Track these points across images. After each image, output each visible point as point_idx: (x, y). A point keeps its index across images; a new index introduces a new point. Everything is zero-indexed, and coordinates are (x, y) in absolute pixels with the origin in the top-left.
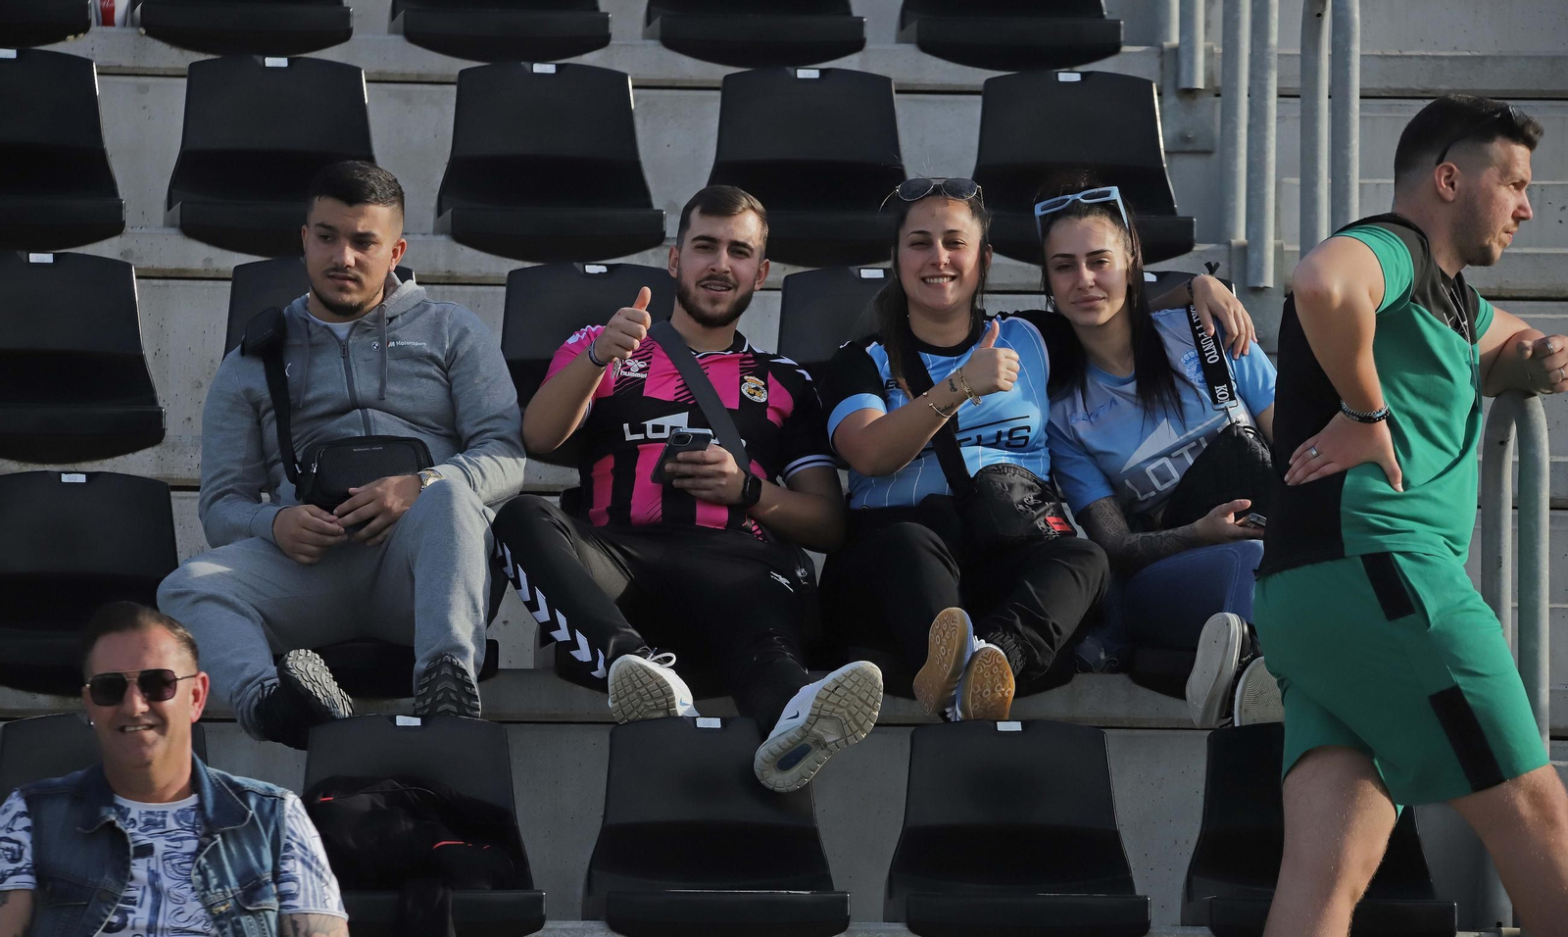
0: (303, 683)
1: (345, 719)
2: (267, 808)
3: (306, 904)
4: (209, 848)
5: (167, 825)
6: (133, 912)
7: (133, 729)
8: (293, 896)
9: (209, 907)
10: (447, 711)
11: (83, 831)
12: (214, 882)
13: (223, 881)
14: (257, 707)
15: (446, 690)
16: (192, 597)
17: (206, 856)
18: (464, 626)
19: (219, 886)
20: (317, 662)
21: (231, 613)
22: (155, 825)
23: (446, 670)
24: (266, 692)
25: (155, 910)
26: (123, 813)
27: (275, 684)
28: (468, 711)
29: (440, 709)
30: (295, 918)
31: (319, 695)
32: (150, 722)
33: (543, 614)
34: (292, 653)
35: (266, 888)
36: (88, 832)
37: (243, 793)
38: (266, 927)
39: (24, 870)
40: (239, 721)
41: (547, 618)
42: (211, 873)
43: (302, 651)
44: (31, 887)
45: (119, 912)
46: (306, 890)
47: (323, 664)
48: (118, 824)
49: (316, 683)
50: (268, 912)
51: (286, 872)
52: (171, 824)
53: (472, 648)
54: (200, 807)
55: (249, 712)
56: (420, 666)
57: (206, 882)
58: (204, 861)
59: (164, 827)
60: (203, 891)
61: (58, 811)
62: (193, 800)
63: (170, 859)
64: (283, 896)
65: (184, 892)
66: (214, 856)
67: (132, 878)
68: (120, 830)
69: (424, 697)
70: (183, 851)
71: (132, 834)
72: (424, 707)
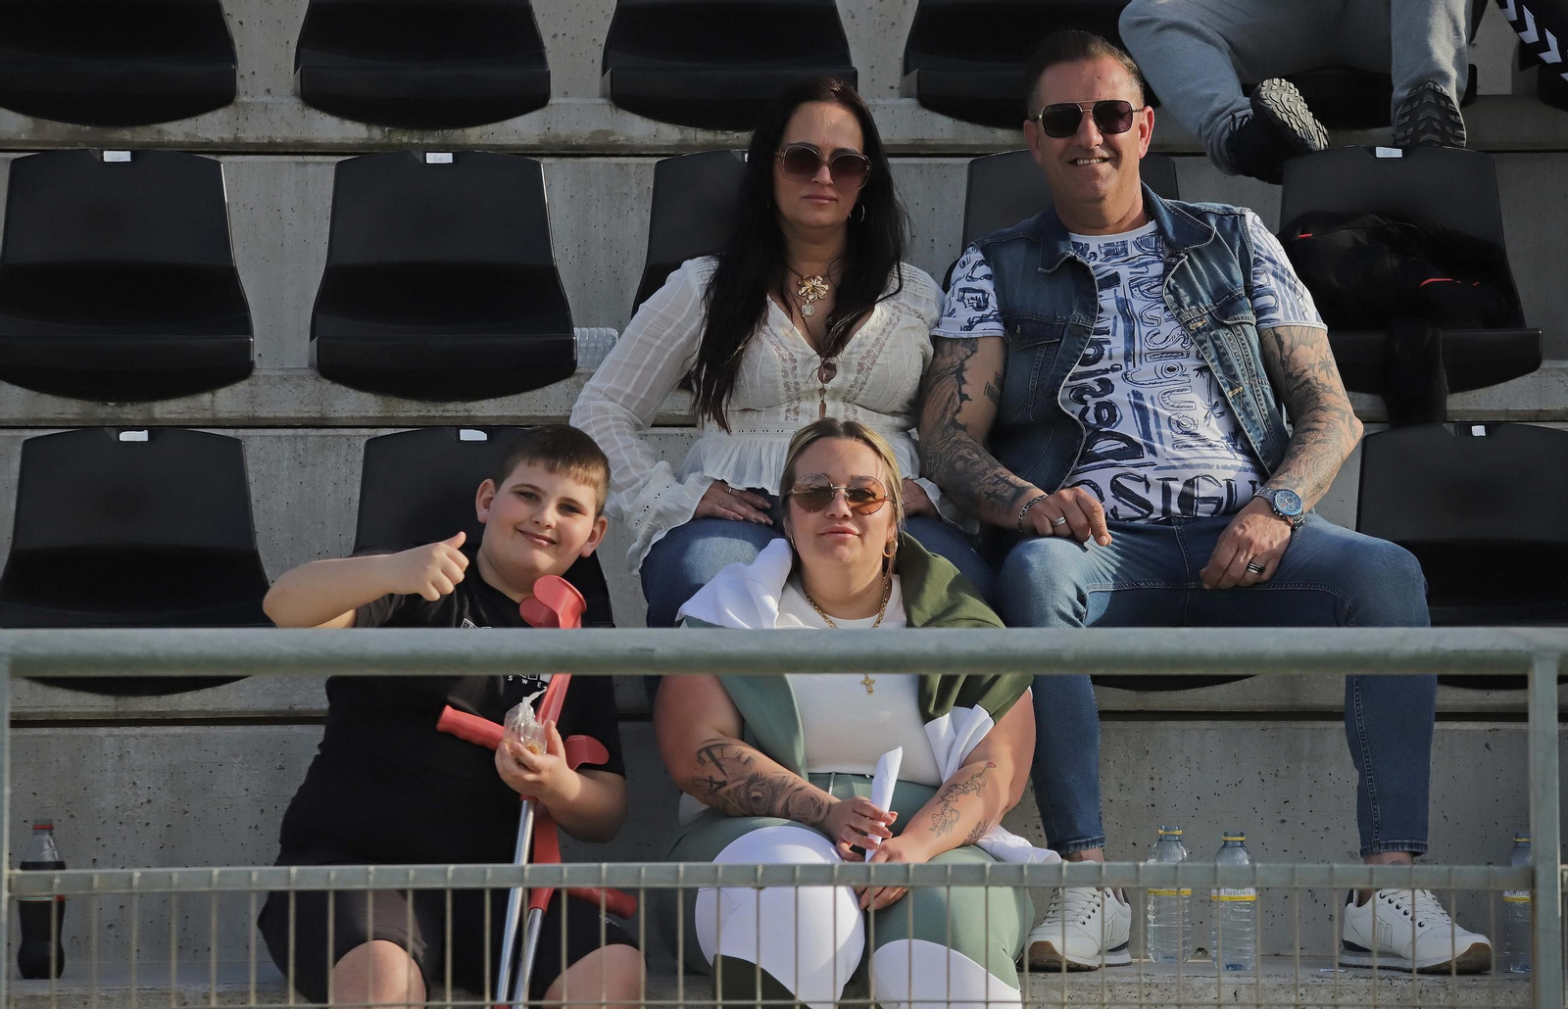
0: (1278, 114)
1: (1321, 151)
2: (1228, 226)
3: (1287, 317)
4: (1177, 266)
5: (1129, 252)
6: (1108, 342)
7: (1086, 162)
8: (1274, 309)
9: (1185, 325)
10: (1430, 142)
11: (1044, 271)
12: (1187, 300)
13: (1196, 298)
14: (1228, 140)
15: (1430, 119)
16: (1154, 27)
17: (1173, 277)
18: (1444, 51)
19: (1193, 303)
20: (1292, 91)
21: (1197, 41)
22: (1117, 255)
23: (1430, 98)
24: (1238, 124)
25: (1130, 336)
26: (1082, 249)
27: (1247, 116)
28: (1453, 141)
29: (1422, 139)
30: (1279, 331)
31: (1295, 127)
32: (1106, 154)
33: (1531, 35)
34: (1266, 83)
35: (1240, 302)
36: (1050, 271)
37: (1202, 215)
38: (1245, 341)
39: (991, 317)
40: (1209, 154)
41: (1536, 38)
42: (1182, 291)
43: (1276, 81)
44: (1000, 334)
45: (1092, 344)
46: (1284, 302)
47: (1297, 94)
48: (1079, 258)
49: (1291, 114)
50: (1244, 326)
51: (1261, 286)
52: (1133, 251)
53: (1454, 74)
54: (1160, 231)
55: (1219, 145)
56: (1400, 93)
57: (1178, 301)
58: (1173, 281)
59: (1127, 254)
60: (1176, 309)
61: (1015, 257)
62: (1151, 226)
63: (1138, 286)
64: (1259, 312)
65: (1156, 313)
66: (1182, 274)
67: (1101, 310)
68: (1082, 264)
69: (1405, 126)
70: (1149, 275)
71: (1094, 267)
72: (1406, 138)
